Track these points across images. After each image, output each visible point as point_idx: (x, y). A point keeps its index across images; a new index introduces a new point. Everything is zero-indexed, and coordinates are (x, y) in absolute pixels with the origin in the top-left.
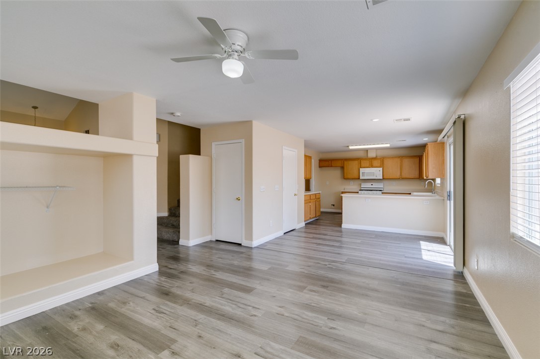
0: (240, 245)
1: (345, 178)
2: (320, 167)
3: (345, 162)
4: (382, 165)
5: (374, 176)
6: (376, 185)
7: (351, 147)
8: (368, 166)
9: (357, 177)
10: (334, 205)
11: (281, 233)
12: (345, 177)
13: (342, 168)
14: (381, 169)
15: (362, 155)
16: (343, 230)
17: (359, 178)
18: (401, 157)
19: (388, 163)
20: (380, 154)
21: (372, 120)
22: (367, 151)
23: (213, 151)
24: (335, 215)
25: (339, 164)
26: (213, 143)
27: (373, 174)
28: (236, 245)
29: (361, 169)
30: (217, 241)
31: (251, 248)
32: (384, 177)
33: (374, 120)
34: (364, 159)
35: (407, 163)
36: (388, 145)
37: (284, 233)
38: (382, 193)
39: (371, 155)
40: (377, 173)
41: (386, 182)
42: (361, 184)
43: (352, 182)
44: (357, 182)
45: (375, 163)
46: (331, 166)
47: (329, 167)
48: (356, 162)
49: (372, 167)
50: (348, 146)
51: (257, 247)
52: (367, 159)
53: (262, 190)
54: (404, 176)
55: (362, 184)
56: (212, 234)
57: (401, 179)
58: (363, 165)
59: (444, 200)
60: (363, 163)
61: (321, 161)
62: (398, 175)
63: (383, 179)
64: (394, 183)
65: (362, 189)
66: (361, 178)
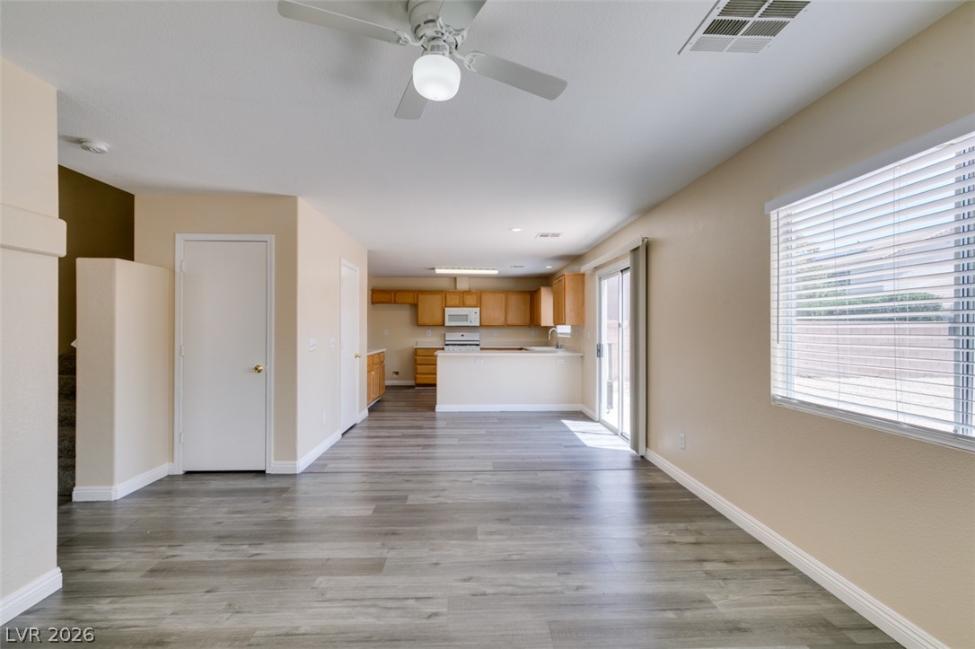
0: (262, 472)
1: (418, 323)
2: (373, 303)
3: (420, 296)
4: (479, 304)
5: (467, 321)
6: (469, 336)
7: (438, 271)
8: (457, 303)
9: (440, 322)
10: (397, 373)
11: (337, 436)
13: (415, 306)
14: (478, 309)
15: (446, 284)
16: (437, 415)
17: (443, 325)
18: (506, 292)
19: (488, 299)
20: (476, 285)
21: (510, 229)
22: (456, 278)
23: (179, 255)
24: (405, 391)
25: (410, 298)
26: (178, 236)
27: (466, 317)
28: (254, 474)
29: (446, 309)
30: (188, 473)
31: (295, 475)
32: (483, 324)
33: (514, 230)
34: (450, 293)
35: (514, 301)
36: (495, 272)
37: (343, 434)
38: (481, 349)
39: (462, 285)
40: (473, 315)
41: (483, 331)
42: (445, 335)
43: (429, 332)
44: (441, 331)
45: (470, 299)
46: (395, 303)
47: (391, 303)
48: (438, 298)
49: (464, 305)
50: (434, 269)
51: (307, 472)
52: (455, 292)
53: (312, 349)
54: (510, 322)
55: (447, 334)
56: (173, 462)
57: (506, 326)
58: (449, 303)
59: (582, 357)
60: (451, 299)
61: (374, 291)
62: (501, 321)
63: (481, 325)
64: (495, 332)
65: (447, 343)
66: (446, 324)
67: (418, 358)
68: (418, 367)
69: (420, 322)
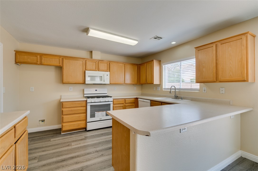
2: (16, 63)
3: (64, 59)
4: (109, 69)
6: (100, 91)
8: (94, 68)
9: (81, 81)
10: (43, 121)
12: (64, 82)
13: (60, 68)
14: (109, 73)
15: (84, 54)
17: (84, 83)
18: (125, 64)
19: (114, 67)
25: (55, 61)
27: (101, 78)
29: (86, 71)
32: (111, 83)
35: (129, 69)
39: (97, 56)
42: (84, 90)
43: (71, 87)
44: (81, 87)
45: (103, 66)
46: (41, 64)
47: (36, 64)
48: (80, 62)
49: (99, 70)
52: (92, 60)
54: (127, 81)
57: (125, 84)
58: (88, 67)
60: (89, 65)
61: (18, 53)
62: (122, 81)
65: (85, 95)
66: (86, 83)
67: (64, 110)
68: (64, 117)
69: (65, 81)
